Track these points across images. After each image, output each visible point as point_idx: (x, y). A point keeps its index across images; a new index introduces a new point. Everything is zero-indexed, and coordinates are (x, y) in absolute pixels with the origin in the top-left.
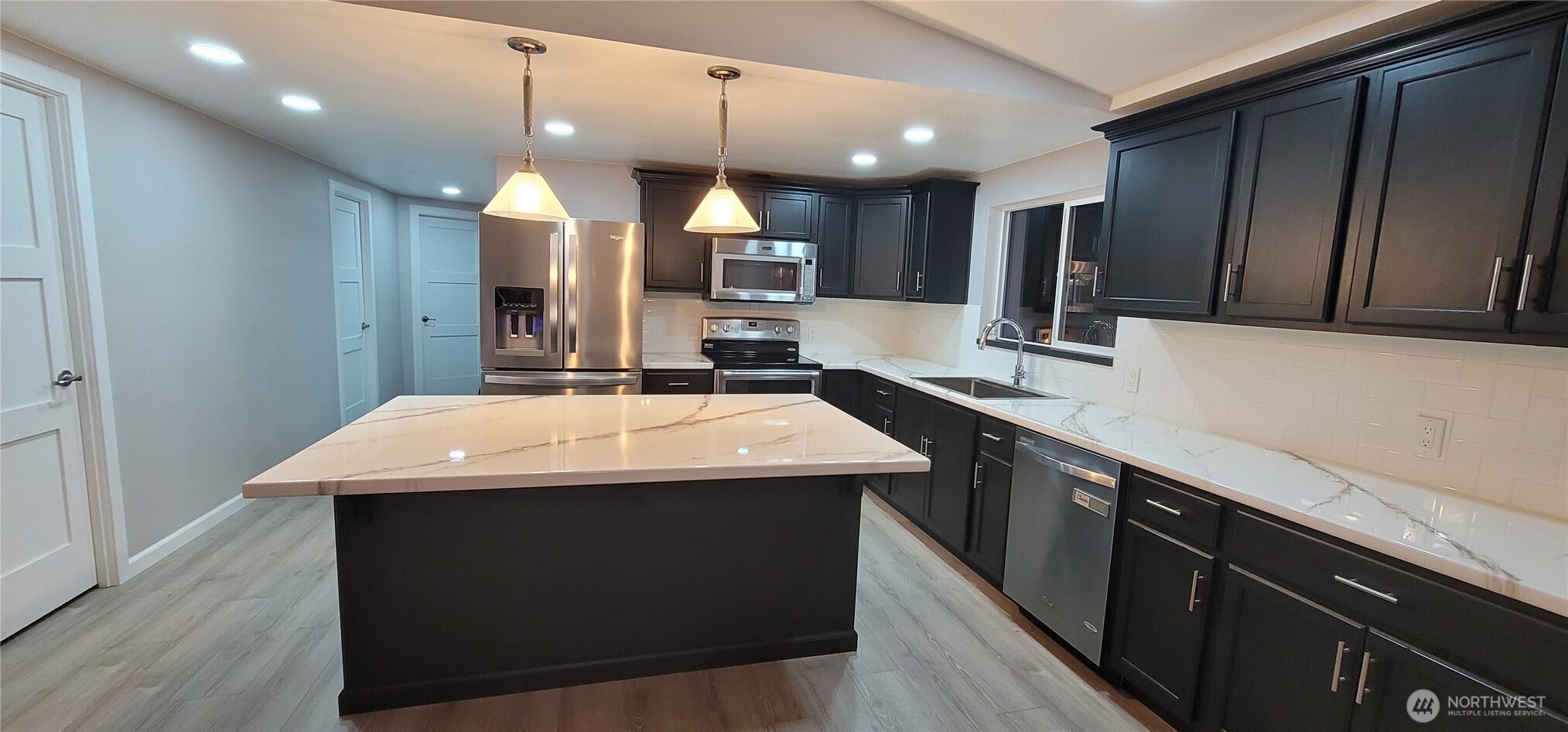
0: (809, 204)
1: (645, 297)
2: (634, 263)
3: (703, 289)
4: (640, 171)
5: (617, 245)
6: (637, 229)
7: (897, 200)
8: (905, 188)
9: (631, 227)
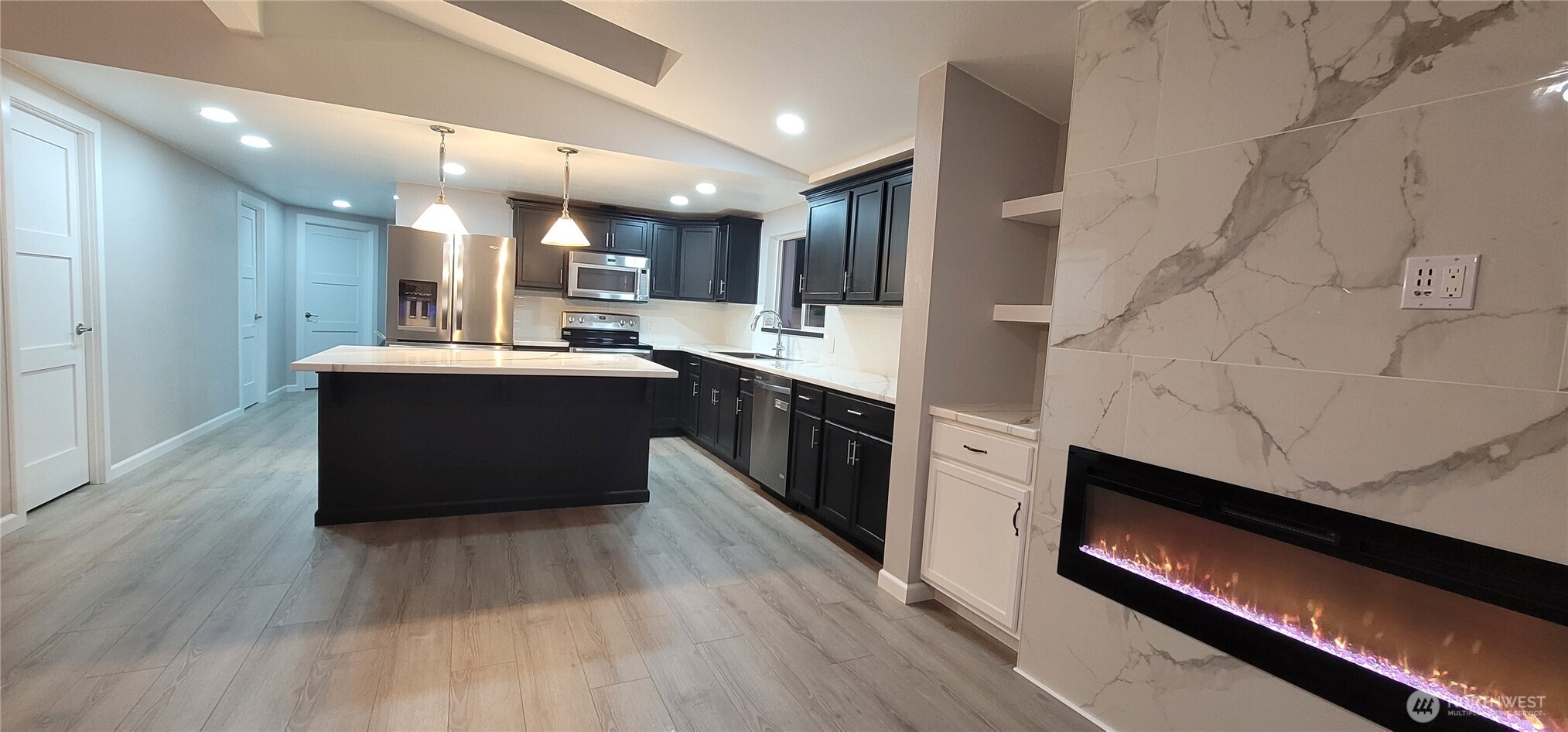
0: (645, 229)
1: (515, 294)
2: (508, 268)
3: (563, 289)
4: (514, 199)
5: (495, 253)
6: (510, 243)
7: (710, 229)
8: (715, 221)
9: (505, 241)
